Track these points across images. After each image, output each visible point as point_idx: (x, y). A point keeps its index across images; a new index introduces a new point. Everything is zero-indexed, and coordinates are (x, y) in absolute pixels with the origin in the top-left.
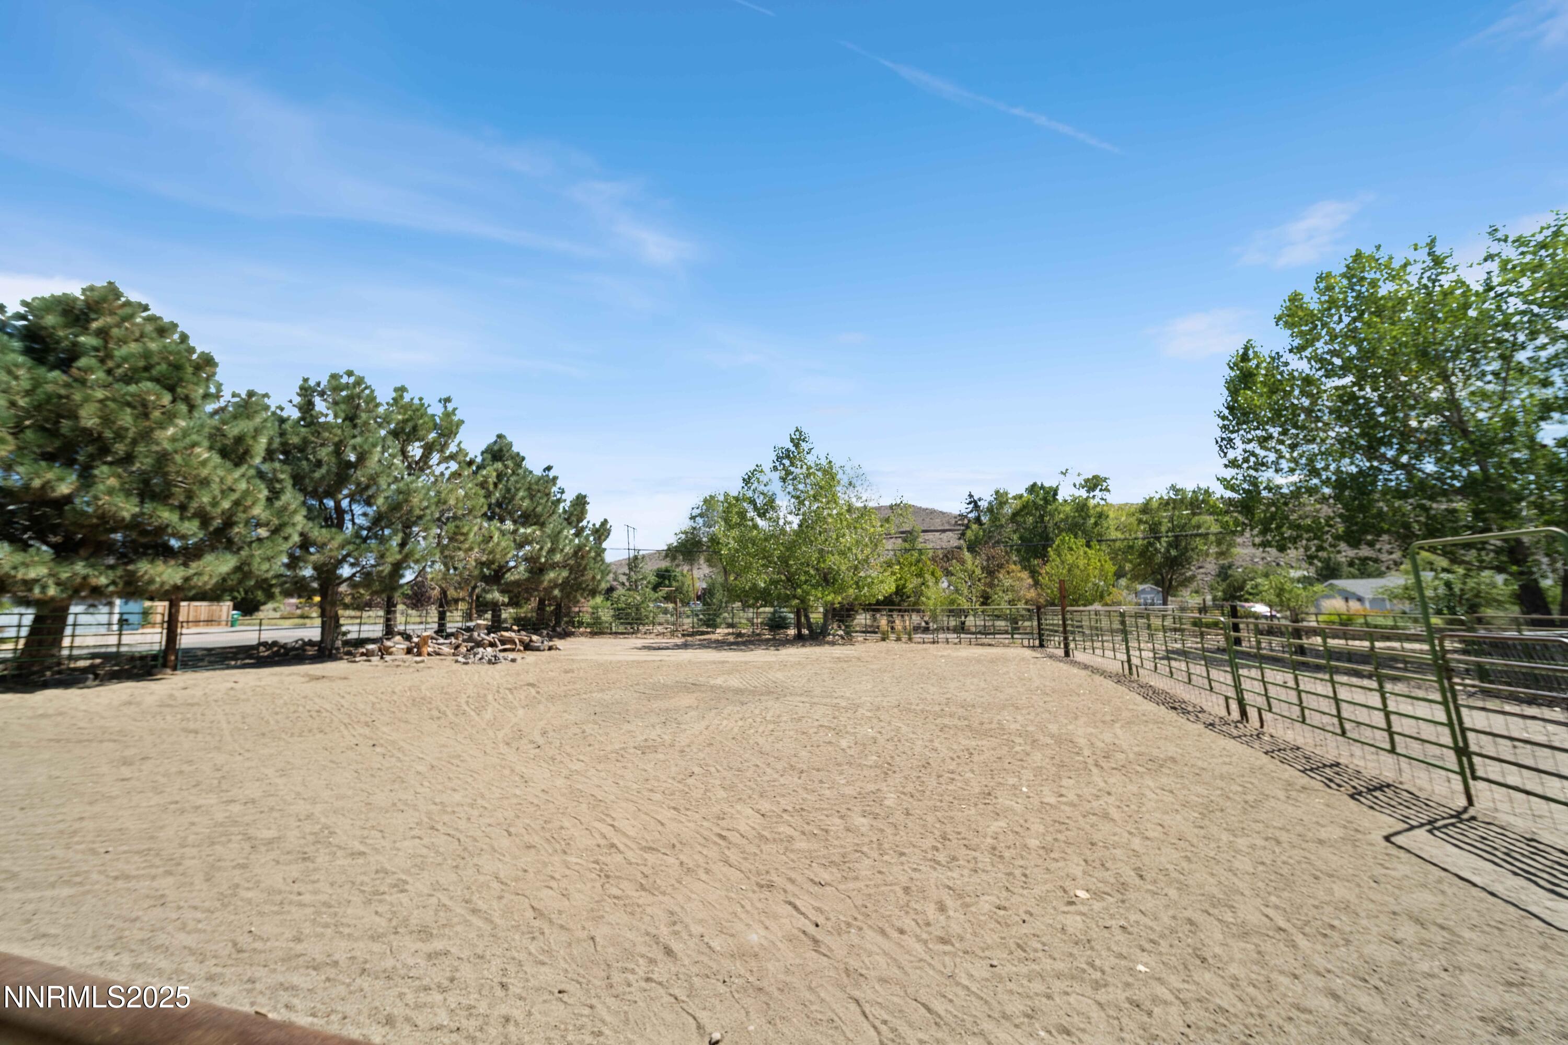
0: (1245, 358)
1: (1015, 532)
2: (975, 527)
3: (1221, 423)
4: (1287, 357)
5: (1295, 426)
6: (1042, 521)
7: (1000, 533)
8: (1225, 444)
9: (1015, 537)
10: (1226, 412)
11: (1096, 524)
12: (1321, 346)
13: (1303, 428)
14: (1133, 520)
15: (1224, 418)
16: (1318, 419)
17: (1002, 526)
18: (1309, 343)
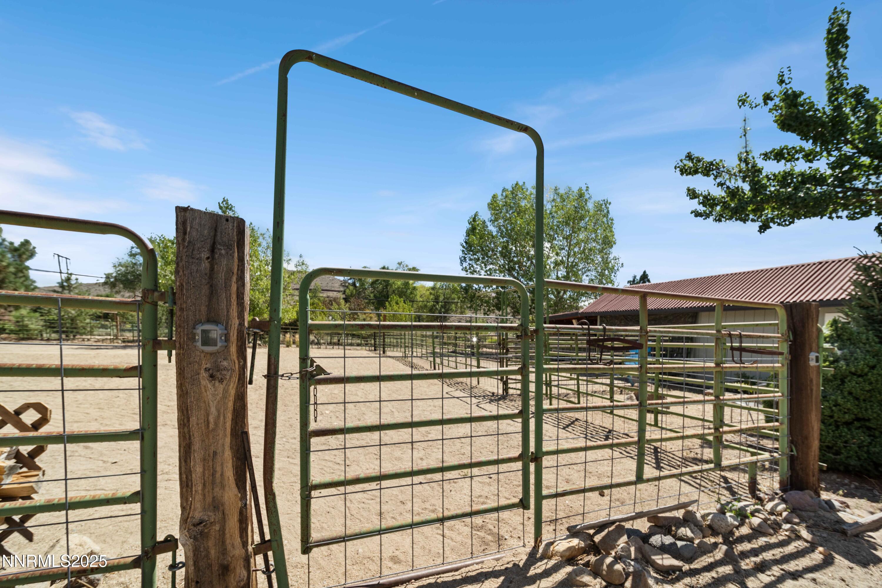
0: (474, 220)
1: (371, 293)
2: (351, 288)
3: (462, 249)
4: (488, 224)
5: (487, 257)
6: (387, 288)
7: (364, 293)
8: (463, 260)
9: (372, 295)
10: (464, 244)
11: (411, 293)
12: (501, 221)
13: (490, 257)
14: (428, 293)
15: (463, 247)
16: (496, 254)
17: (366, 289)
18: (496, 220)
